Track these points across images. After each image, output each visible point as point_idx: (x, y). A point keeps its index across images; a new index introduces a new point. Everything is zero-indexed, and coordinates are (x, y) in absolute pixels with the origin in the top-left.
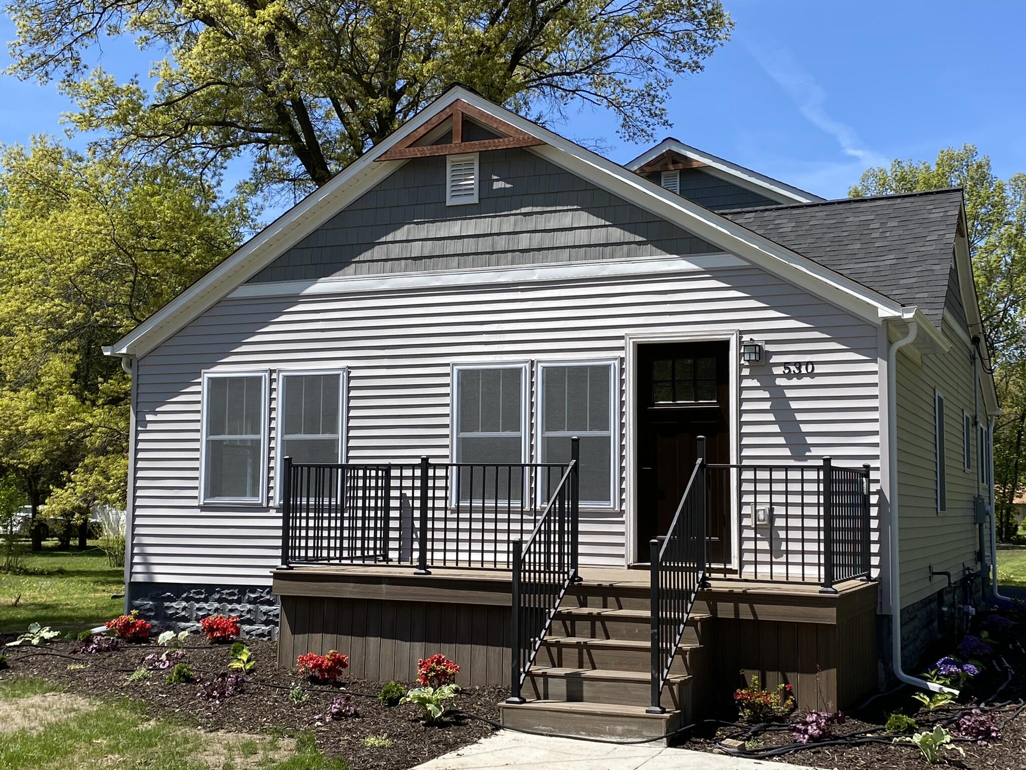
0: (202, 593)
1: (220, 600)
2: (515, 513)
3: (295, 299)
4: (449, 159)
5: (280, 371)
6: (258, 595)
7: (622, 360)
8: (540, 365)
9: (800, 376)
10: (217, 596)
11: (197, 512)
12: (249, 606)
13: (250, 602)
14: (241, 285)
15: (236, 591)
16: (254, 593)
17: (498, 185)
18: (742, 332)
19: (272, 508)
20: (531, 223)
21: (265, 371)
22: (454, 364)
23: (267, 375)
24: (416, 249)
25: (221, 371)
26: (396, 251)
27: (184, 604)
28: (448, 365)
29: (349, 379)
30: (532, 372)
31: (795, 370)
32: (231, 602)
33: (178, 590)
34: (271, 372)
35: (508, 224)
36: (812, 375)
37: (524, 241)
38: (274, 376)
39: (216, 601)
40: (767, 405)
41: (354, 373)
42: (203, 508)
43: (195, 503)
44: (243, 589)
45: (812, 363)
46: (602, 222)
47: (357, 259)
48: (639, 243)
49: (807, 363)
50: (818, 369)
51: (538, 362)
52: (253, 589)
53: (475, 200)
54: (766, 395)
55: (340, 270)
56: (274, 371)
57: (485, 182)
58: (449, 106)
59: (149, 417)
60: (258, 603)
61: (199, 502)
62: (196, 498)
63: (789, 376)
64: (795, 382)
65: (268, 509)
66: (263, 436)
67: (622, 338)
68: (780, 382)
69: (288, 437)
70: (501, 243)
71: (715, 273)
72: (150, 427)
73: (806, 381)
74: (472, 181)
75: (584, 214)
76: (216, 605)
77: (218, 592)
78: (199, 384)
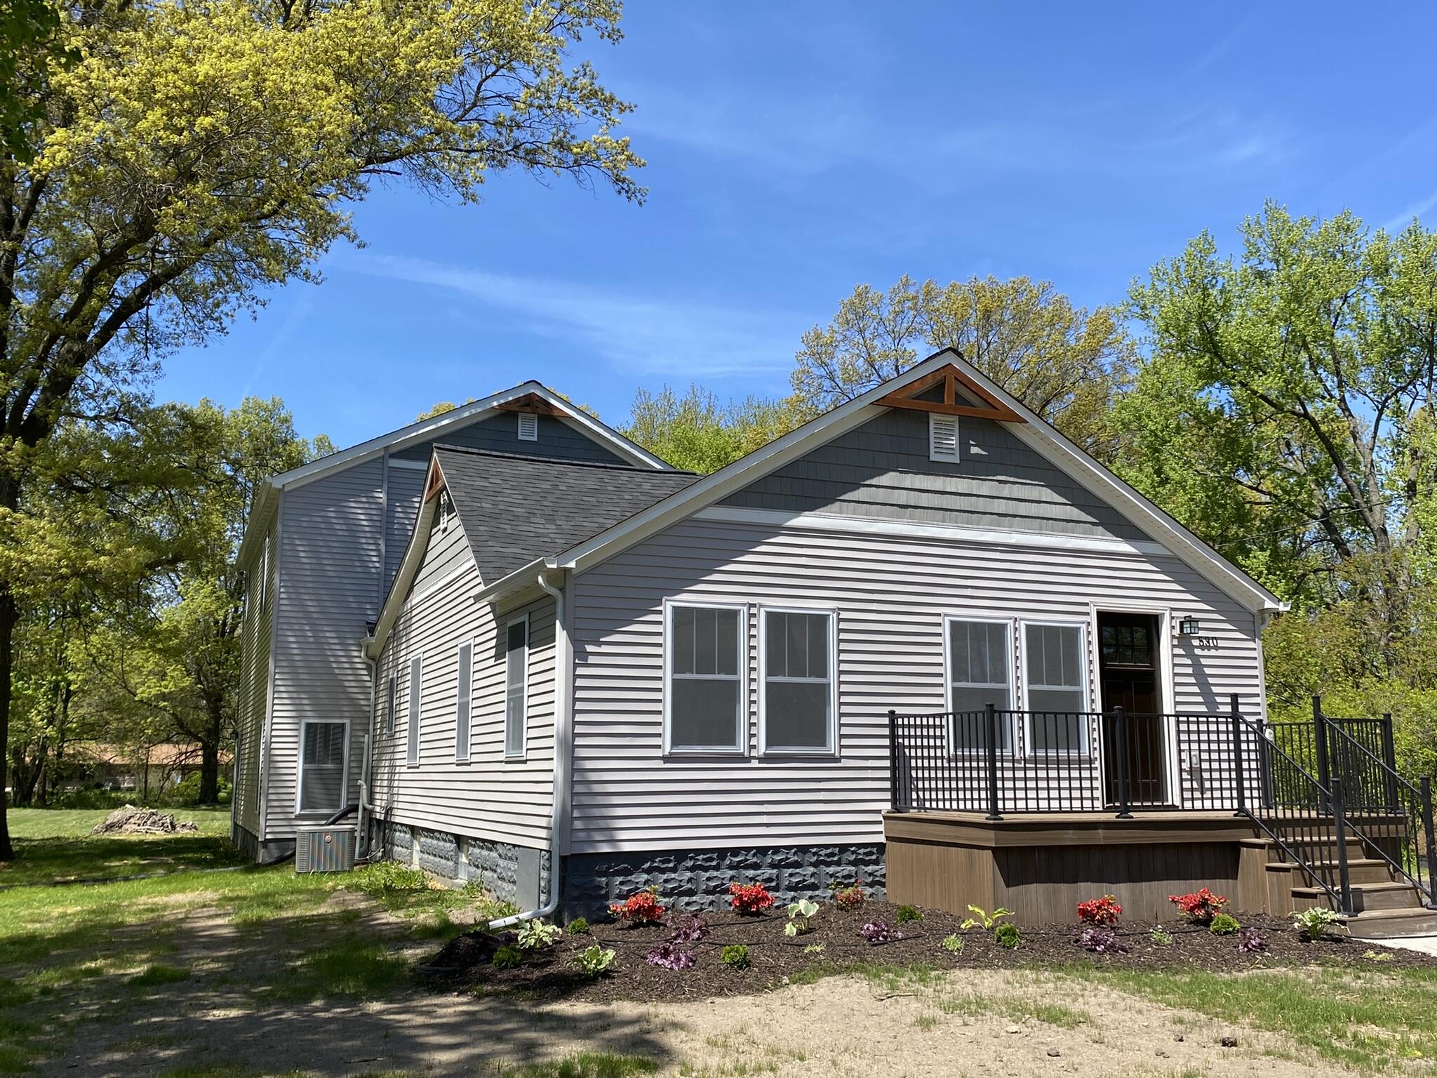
0: (670, 861)
1: (692, 869)
2: (1008, 761)
3: (777, 530)
4: (933, 418)
5: (761, 606)
6: (742, 858)
7: (1089, 624)
8: (1023, 623)
9: (1209, 648)
10: (690, 863)
11: (660, 764)
12: (731, 873)
13: (730, 867)
14: (709, 505)
15: (715, 856)
16: (736, 856)
17: (974, 450)
18: (1173, 609)
19: (754, 758)
20: (1007, 490)
21: (744, 605)
22: (946, 615)
23: (745, 608)
24: (902, 497)
25: (686, 600)
26: (880, 495)
27: (645, 876)
28: (939, 615)
29: (840, 620)
30: (1016, 629)
31: (1207, 643)
32: (706, 869)
33: (636, 860)
34: (752, 605)
35: (985, 487)
36: (1217, 648)
37: (1000, 506)
38: (753, 611)
39: (688, 869)
40: (1190, 670)
41: (844, 615)
42: (665, 759)
43: (658, 753)
44: (722, 853)
45: (1216, 638)
46: (1065, 501)
47: (841, 498)
48: (1093, 524)
49: (1213, 638)
50: (1220, 644)
51: (1021, 619)
52: (735, 851)
53: (956, 459)
54: (1189, 662)
55: (824, 506)
56: (754, 605)
57: (964, 446)
58: (943, 367)
59: (590, 648)
60: (742, 867)
61: (664, 751)
62: (659, 747)
63: (1202, 647)
64: (1206, 652)
65: (748, 759)
66: (742, 675)
67: (1087, 604)
68: (1198, 652)
69: (773, 679)
70: (981, 504)
71: (1150, 558)
72: (591, 660)
73: (1213, 652)
74: (954, 441)
75: (1049, 491)
76: (689, 874)
77: (691, 858)
78: (660, 612)
